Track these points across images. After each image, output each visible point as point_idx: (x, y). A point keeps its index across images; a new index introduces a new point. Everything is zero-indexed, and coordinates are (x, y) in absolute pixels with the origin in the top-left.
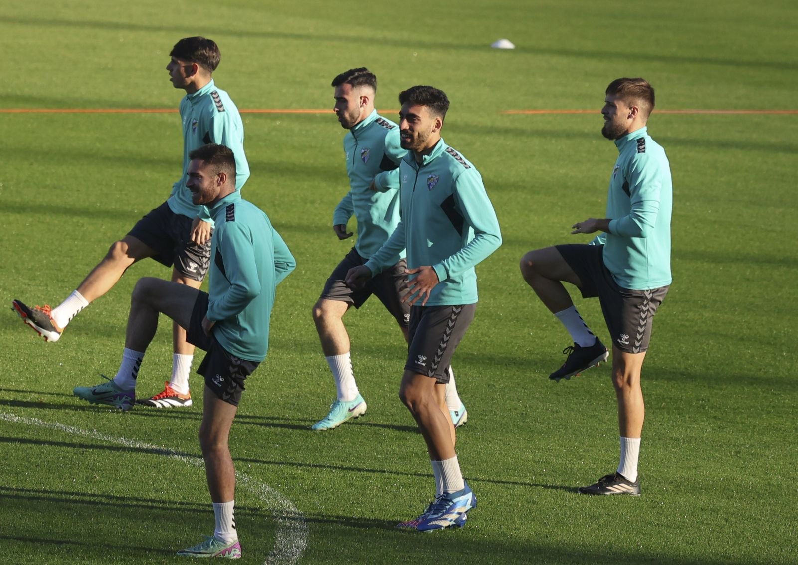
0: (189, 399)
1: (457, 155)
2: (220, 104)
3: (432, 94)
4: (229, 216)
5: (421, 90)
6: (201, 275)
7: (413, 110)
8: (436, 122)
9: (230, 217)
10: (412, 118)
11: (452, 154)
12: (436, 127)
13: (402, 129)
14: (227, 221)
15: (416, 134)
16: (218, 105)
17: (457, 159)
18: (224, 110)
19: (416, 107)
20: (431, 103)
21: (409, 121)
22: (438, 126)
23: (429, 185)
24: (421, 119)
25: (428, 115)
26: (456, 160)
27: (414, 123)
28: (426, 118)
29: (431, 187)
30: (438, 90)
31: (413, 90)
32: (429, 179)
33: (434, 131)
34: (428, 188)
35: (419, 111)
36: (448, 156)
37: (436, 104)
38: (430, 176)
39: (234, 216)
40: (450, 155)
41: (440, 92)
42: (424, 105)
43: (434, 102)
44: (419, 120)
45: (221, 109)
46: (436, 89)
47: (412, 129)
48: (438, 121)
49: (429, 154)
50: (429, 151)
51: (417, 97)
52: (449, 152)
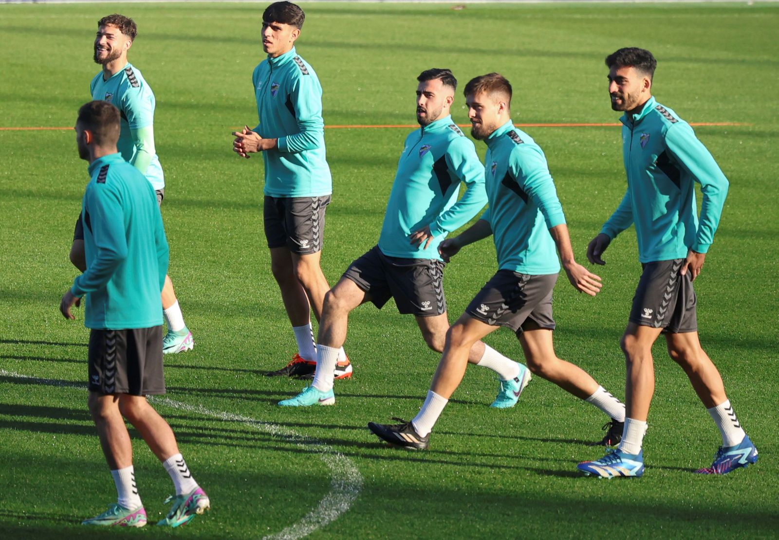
0: (349, 364)
1: (666, 111)
2: (304, 68)
3: (638, 56)
4: (100, 177)
5: (626, 52)
6: (316, 247)
7: (620, 73)
8: (645, 82)
9: (101, 179)
10: (620, 80)
11: (661, 111)
12: (645, 87)
13: (611, 92)
14: (98, 182)
15: (626, 96)
16: (302, 68)
17: (665, 116)
18: (308, 74)
19: (624, 69)
20: (637, 64)
21: (618, 83)
22: (647, 85)
23: (642, 144)
24: (629, 80)
25: (636, 75)
26: (663, 117)
27: (622, 85)
28: (634, 79)
29: (643, 146)
30: (643, 50)
31: (619, 53)
32: (641, 138)
33: (643, 91)
34: (640, 146)
35: (626, 73)
36: (657, 113)
37: (642, 64)
38: (642, 135)
39: (105, 178)
40: (659, 112)
41: (646, 53)
42: (630, 66)
43: (640, 63)
44: (626, 81)
45: (306, 72)
46: (641, 50)
47: (621, 91)
48: (646, 81)
49: (639, 113)
50: (638, 109)
51: (624, 60)
52: (658, 109)
